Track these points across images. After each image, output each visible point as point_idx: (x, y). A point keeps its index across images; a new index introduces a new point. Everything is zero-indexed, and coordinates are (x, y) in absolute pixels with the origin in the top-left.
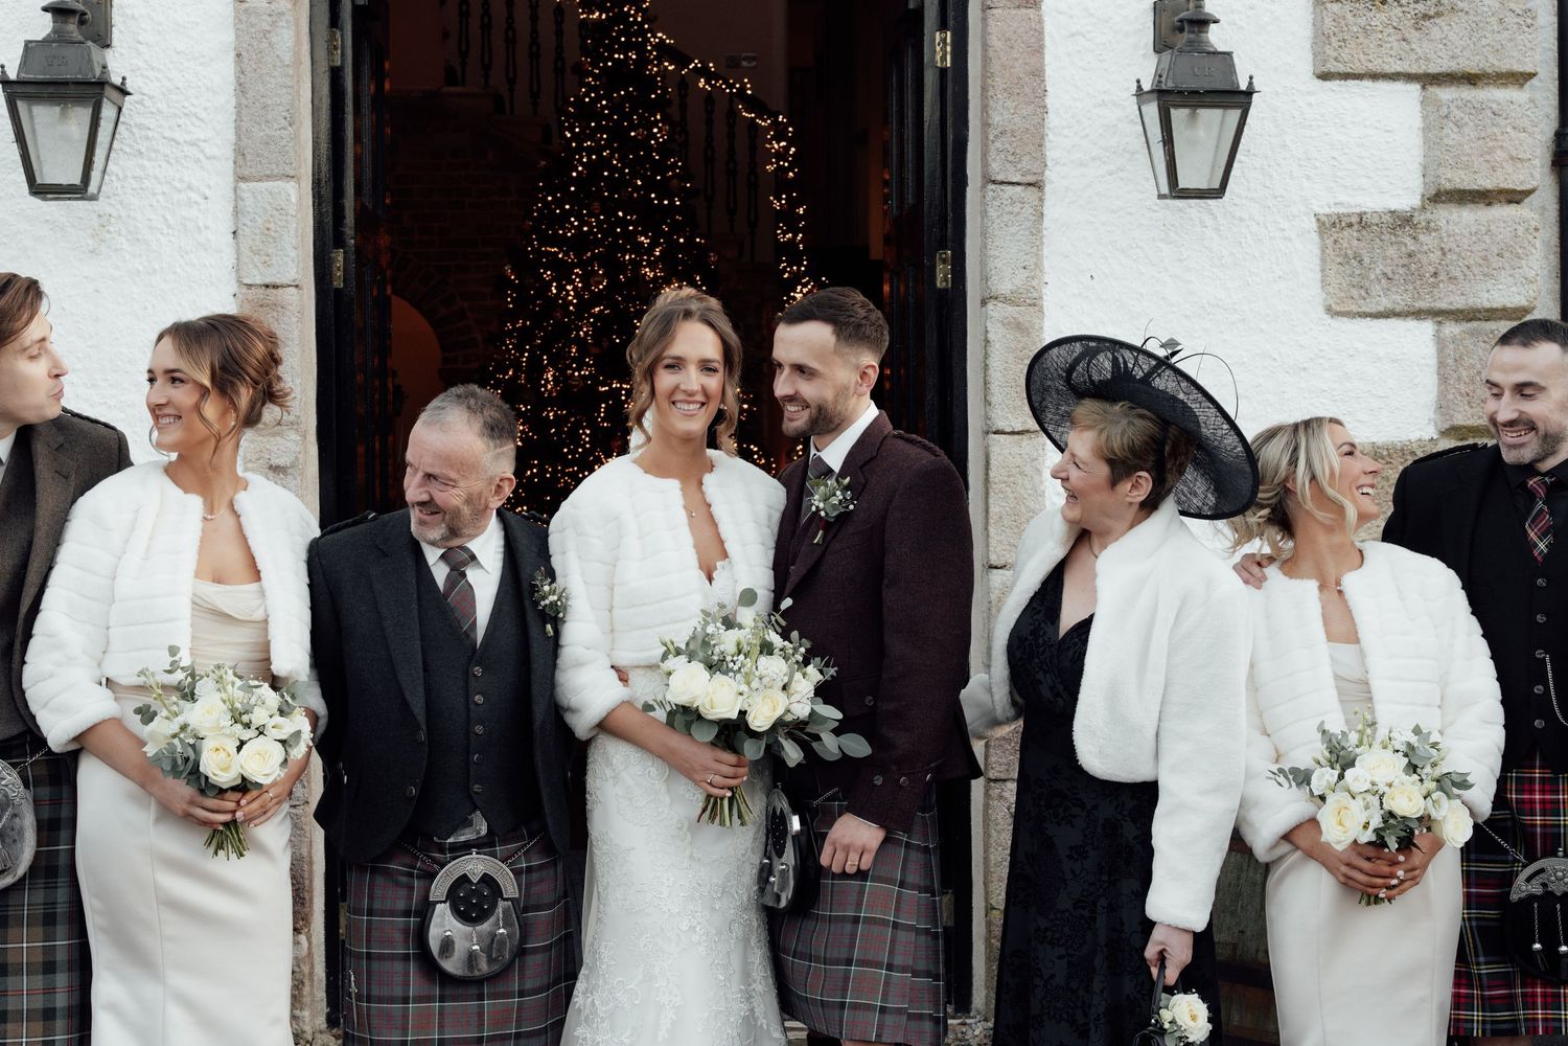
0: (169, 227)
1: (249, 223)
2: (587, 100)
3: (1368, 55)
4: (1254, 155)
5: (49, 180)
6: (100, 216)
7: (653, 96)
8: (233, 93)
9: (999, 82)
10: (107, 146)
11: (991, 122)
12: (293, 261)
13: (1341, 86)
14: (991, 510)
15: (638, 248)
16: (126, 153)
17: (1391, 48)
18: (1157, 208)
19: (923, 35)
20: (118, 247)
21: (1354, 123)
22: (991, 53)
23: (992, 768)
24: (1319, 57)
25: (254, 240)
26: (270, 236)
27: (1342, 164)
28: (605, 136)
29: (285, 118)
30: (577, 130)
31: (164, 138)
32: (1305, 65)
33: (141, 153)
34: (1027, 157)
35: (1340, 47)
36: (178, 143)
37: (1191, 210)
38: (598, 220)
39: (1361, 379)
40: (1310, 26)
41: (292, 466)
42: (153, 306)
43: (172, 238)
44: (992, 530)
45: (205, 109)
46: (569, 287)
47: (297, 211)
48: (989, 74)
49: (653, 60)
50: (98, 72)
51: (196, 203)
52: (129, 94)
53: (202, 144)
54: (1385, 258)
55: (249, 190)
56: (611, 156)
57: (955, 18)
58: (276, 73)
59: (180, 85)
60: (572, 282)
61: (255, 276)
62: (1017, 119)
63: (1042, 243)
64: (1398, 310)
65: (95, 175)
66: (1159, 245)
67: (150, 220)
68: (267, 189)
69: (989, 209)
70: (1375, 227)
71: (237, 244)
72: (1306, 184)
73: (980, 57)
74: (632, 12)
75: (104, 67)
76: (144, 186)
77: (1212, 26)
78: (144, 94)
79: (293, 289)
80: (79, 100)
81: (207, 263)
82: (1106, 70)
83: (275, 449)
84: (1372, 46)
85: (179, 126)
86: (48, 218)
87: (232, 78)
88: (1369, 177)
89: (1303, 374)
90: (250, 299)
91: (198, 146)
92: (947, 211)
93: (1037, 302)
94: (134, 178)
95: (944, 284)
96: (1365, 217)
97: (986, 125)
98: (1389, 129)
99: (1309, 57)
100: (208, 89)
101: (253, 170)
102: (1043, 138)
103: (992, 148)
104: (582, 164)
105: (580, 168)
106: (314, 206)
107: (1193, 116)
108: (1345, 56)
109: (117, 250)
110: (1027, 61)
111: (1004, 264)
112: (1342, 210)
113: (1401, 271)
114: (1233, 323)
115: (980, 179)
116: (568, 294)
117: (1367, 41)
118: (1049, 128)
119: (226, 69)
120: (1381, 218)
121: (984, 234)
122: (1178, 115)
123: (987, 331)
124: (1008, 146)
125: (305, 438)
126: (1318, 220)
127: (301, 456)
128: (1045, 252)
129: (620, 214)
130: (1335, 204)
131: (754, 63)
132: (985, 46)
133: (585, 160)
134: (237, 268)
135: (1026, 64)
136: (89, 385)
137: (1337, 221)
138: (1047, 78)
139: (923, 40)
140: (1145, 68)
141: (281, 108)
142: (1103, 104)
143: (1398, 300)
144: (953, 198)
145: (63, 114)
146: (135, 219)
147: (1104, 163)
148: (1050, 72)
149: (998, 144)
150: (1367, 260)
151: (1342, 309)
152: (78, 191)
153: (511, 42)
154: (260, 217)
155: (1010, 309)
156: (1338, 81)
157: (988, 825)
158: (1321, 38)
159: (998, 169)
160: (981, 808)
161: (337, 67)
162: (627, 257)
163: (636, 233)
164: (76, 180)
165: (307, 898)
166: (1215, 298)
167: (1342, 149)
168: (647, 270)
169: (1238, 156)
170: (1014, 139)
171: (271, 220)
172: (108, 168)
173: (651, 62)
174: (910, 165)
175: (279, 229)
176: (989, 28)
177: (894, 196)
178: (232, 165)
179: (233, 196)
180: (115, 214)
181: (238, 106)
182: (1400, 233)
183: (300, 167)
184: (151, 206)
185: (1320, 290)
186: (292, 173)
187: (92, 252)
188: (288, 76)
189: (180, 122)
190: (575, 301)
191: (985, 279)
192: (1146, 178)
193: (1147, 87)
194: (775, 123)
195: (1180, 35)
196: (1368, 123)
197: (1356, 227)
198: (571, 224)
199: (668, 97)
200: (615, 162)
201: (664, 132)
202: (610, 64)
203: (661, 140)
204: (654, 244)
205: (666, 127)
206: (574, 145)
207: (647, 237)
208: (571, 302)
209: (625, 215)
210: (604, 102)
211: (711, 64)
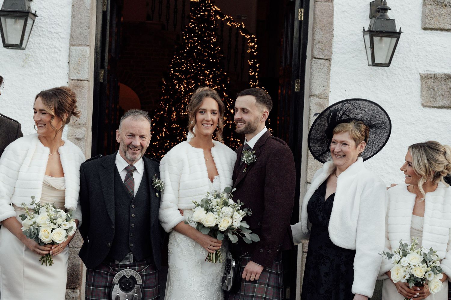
0: (48, 59)
1: (73, 59)
2: (191, 27)
3: (440, 23)
4: (401, 53)
5: (10, 43)
6: (26, 55)
7: (212, 27)
8: (70, 18)
9: (318, 26)
10: (29, 32)
11: (315, 38)
12: (87, 72)
13: (430, 32)
14: (308, 164)
15: (205, 75)
16: (35, 35)
17: (447, 21)
18: (368, 69)
19: (295, 9)
20: (31, 65)
21: (434, 44)
22: (316, 16)
23: (305, 248)
24: (423, 23)
25: (75, 65)
26: (80, 64)
27: (429, 58)
28: (196, 39)
29: (87, 26)
30: (188, 36)
31: (48, 31)
32: (418, 24)
33: (40, 35)
34: (326, 51)
35: (431, 20)
36: (52, 33)
37: (379, 70)
38: (192, 65)
39: (432, 128)
40: (421, 12)
41: (83, 138)
42: (41, 84)
43: (49, 63)
44: (308, 171)
45: (61, 22)
46: (182, 86)
47: (89, 57)
48: (315, 23)
49: (213, 15)
50: (27, 8)
51: (57, 52)
52: (37, 16)
53: (59, 33)
54: (442, 89)
55: (74, 49)
56: (198, 45)
57: (305, 4)
58: (84, 12)
59: (54, 14)
61: (74, 77)
62: (323, 38)
63: (330, 79)
64: (445, 106)
65: (25, 42)
66: (368, 81)
67: (42, 57)
68: (80, 49)
69: (313, 67)
70: (439, 79)
71: (69, 66)
72: (417, 63)
73: (313, 17)
75: (29, 7)
76: (40, 46)
77: (389, 11)
78: (42, 17)
79: (87, 81)
80: (21, 17)
81: (59, 72)
82: (353, 23)
83: (78, 133)
84: (441, 20)
85: (53, 27)
86: (9, 55)
87: (70, 13)
88: (438, 62)
89: (413, 125)
90: (72, 83)
91: (59, 34)
92: (299, 66)
93: (327, 98)
94: (38, 43)
95: (297, 90)
96: (436, 76)
97: (313, 39)
98: (445, 47)
99: (420, 22)
100: (63, 16)
101: (76, 42)
102: (332, 44)
103: (315, 47)
104: (188, 47)
105: (188, 49)
106: (95, 55)
107: (381, 40)
108: (432, 22)
109: (31, 66)
110: (328, 19)
111: (317, 85)
112: (429, 73)
113: (447, 93)
114: (391, 108)
115: (311, 57)
116: (181, 89)
117: (439, 18)
118: (334, 41)
119: (68, 10)
120: (441, 76)
121: (311, 75)
122: (376, 39)
123: (310, 106)
124: (320, 46)
125: (88, 129)
126: (421, 76)
127: (86, 135)
128: (331, 81)
130: (427, 70)
131: (246, 18)
132: (314, 14)
133: (189, 46)
134: (69, 74)
135: (327, 20)
136: (19, 109)
137: (427, 76)
138: (334, 25)
139: (295, 11)
140: (366, 23)
141: (86, 23)
142: (352, 34)
143: (446, 103)
144: (301, 62)
145: (15, 22)
146: (37, 56)
147: (351, 54)
148: (335, 23)
149: (317, 46)
150: (436, 89)
151: (427, 105)
152: (19, 47)
153: (168, 8)
154: (77, 58)
155: (318, 99)
156: (429, 31)
157: (302, 267)
158: (425, 16)
159: (316, 53)
160: (300, 260)
161: (105, 11)
162: (201, 78)
163: (204, 70)
164: (18, 43)
165: (80, 277)
166: (385, 99)
167: (430, 53)
168: (207, 82)
169: (395, 54)
170: (322, 45)
171: (81, 59)
172: (29, 40)
174: (289, 51)
175: (83, 62)
176: (316, 8)
177: (283, 61)
178: (69, 41)
179: (69, 50)
180: (31, 54)
181: (72, 22)
182: (447, 81)
183: (91, 42)
184: (42, 52)
185: (420, 98)
186: (88, 44)
187: (23, 66)
188: (89, 13)
189: (53, 26)
190: (184, 91)
191: (310, 89)
192: (364, 59)
193: (366, 29)
194: (251, 37)
195: (378, 13)
196: (438, 45)
197: (433, 78)
198: (184, 66)
199: (217, 27)
200: (199, 47)
201: (215, 38)
202: (199, 16)
203: (214, 41)
204: (210, 74)
205: (216, 37)
206: (186, 41)
207: (208, 72)
208: (182, 91)
209: (201, 64)
210: (196, 28)
211: (232, 18)
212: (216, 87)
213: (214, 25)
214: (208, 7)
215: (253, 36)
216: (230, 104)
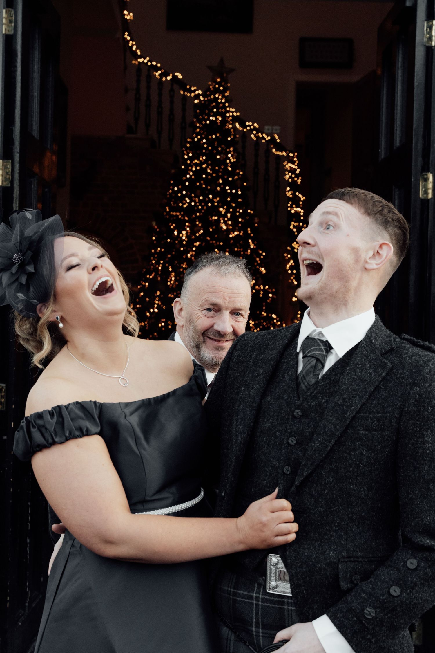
2: (196, 140)
7: (229, 139)
15: (219, 214)
19: (415, 24)
30: (191, 155)
38: (199, 199)
46: (184, 232)
49: (230, 121)
56: (207, 168)
60: (185, 230)
74: (220, 97)
95: (425, 196)
104: (192, 171)
105: (191, 174)
116: (182, 236)
129: (211, 196)
133: (194, 169)
153: (160, 113)
161: (10, 36)
163: (218, 207)
173: (228, 122)
190: (186, 239)
198: (186, 201)
199: (237, 139)
200: (209, 171)
201: (234, 157)
202: (208, 122)
203: (232, 161)
204: (227, 211)
205: (236, 154)
206: (189, 162)
207: (224, 209)
208: (184, 240)
209: (213, 197)
210: (204, 141)
211: (257, 127)
212: (238, 233)
213: (232, 137)
214: (222, 108)
215: (291, 155)
216: (260, 259)
